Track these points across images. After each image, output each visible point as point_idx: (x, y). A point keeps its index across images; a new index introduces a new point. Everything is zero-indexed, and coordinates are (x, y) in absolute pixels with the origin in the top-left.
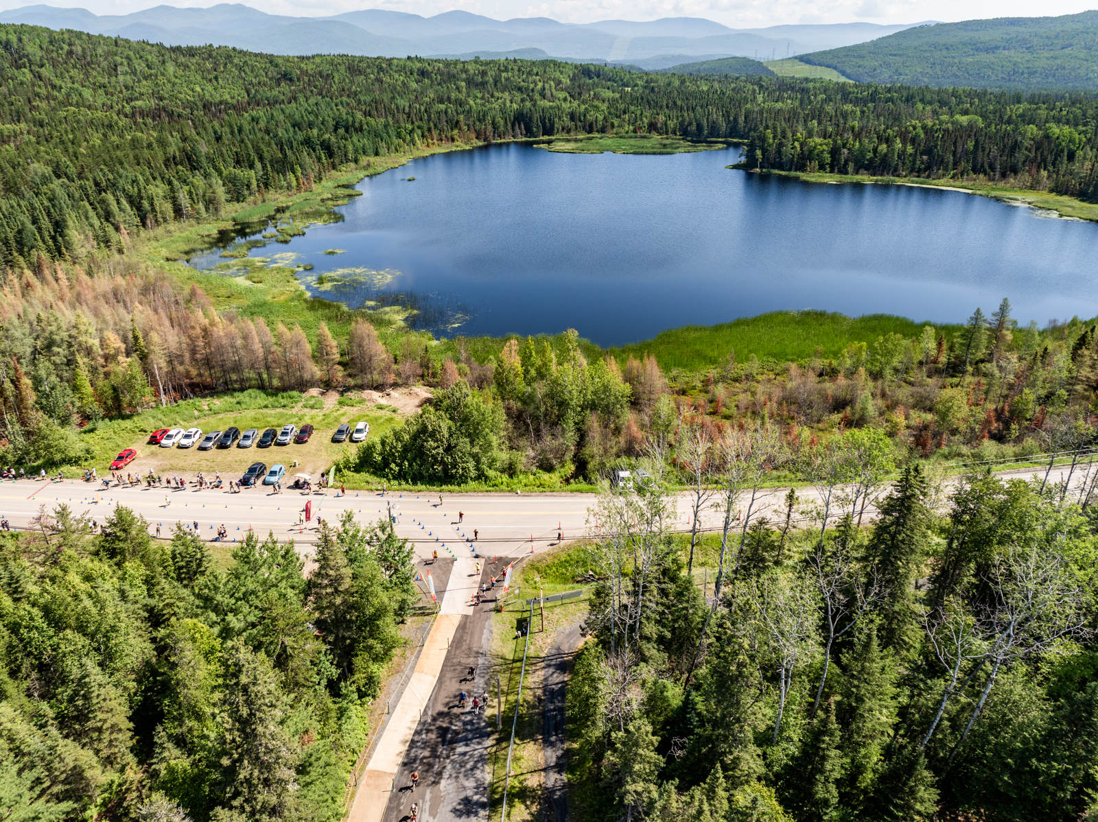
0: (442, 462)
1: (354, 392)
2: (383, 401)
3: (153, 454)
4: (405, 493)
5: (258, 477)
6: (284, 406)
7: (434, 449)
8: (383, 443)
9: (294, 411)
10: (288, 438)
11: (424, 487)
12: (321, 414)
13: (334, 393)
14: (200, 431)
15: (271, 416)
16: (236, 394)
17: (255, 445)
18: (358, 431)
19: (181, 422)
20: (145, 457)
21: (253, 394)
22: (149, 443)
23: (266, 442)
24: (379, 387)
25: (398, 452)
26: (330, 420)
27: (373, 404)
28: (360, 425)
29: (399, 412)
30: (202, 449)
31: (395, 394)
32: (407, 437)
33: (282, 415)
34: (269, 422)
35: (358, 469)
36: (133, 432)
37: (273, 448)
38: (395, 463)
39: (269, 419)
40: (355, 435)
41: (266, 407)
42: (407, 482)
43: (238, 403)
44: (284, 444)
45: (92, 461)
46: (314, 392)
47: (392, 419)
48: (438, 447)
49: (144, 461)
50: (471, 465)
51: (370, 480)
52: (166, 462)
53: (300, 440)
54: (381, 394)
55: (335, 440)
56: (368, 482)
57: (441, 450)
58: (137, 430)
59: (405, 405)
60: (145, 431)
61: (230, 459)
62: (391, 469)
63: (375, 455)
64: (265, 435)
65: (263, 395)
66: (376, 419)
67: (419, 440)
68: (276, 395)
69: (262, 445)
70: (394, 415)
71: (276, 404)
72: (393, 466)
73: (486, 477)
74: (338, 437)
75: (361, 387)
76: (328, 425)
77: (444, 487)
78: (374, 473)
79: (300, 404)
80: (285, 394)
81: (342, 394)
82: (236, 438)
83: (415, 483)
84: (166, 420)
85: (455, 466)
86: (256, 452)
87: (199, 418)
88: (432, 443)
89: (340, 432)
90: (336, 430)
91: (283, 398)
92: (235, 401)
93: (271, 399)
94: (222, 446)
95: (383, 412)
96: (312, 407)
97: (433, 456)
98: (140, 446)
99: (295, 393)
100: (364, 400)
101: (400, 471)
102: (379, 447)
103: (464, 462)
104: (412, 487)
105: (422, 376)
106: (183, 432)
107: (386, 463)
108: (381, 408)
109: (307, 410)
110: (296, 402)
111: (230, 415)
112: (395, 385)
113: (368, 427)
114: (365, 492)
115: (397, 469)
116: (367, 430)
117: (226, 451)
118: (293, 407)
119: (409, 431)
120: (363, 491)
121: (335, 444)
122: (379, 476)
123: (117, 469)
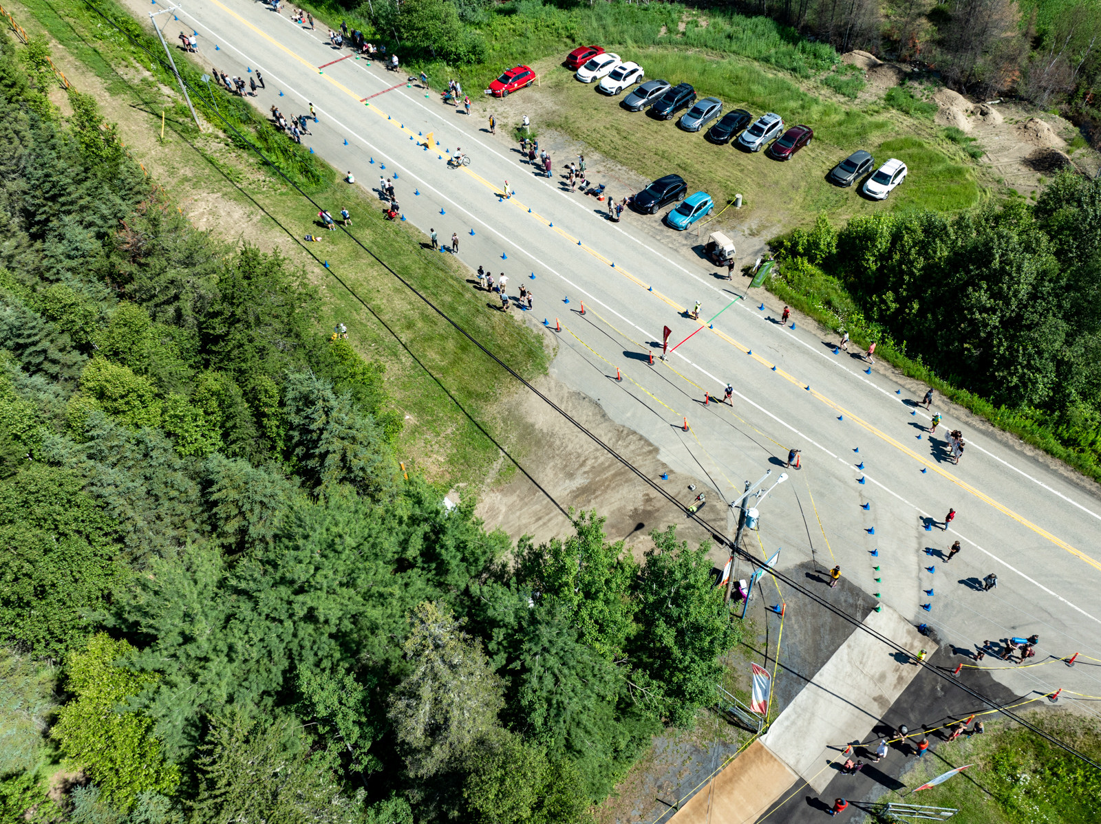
0: (986, 344)
1: (926, 84)
2: (966, 124)
3: (558, 87)
5: (661, 204)
6: (794, 70)
7: (983, 309)
8: (896, 237)
9: (803, 87)
10: (758, 141)
11: (924, 370)
12: (844, 108)
13: (891, 73)
14: (641, 72)
15: (760, 80)
16: (738, 18)
17: (704, 131)
18: (883, 178)
19: (629, 42)
20: (542, 90)
21: (760, 28)
22: (564, 65)
23: (722, 134)
24: (974, 89)
25: (911, 274)
26: (851, 129)
27: (944, 123)
28: (889, 168)
29: (983, 160)
30: (626, 106)
31: (997, 115)
32: (942, 252)
33: (781, 87)
34: (750, 91)
35: (829, 266)
36: (559, 35)
37: (728, 148)
38: (896, 292)
39: (754, 87)
40: (872, 185)
41: (767, 60)
42: (898, 344)
43: (729, 37)
44: (747, 150)
45: (475, 67)
46: (860, 58)
47: (959, 172)
48: (993, 310)
49: (537, 96)
50: (1043, 380)
51: (836, 301)
52: (563, 110)
53: (776, 152)
54: (971, 106)
55: (832, 178)
56: (828, 303)
57: (995, 320)
58: (564, 33)
59: (1003, 149)
60: (574, 41)
61: (651, 143)
62: (883, 302)
63: (868, 256)
64: (727, 120)
65: (775, 35)
66: (933, 159)
68: (794, 40)
69: (714, 136)
70: (969, 165)
71: (785, 61)
72: (890, 295)
74: (841, 173)
75: (940, 77)
76: (842, 139)
77: (964, 393)
78: (850, 288)
79: (824, 75)
80: (809, 46)
81: (904, 78)
82: (685, 105)
83: (911, 355)
84: (612, 29)
85: (1008, 363)
86: (697, 145)
87: (659, 43)
88: (984, 298)
89: (848, 165)
90: (844, 155)
91: (803, 51)
92: (728, 28)
93: (784, 47)
94: (655, 113)
95: (953, 148)
96: (838, 89)
98: (545, 69)
99: (826, 49)
100: (934, 108)
101: (899, 311)
102: (883, 244)
103: (1029, 367)
104: (901, 359)
105: (1071, 97)
106: (618, 63)
107: (879, 283)
108: (954, 136)
109: (826, 91)
110: (818, 68)
111: (706, 55)
112: (1010, 97)
113: (905, 173)
114: (810, 324)
115: (894, 306)
116: (899, 179)
117: (655, 124)
118: (807, 77)
119: (955, 242)
120: (809, 320)
121: (827, 186)
122: (856, 300)
123: (494, 95)
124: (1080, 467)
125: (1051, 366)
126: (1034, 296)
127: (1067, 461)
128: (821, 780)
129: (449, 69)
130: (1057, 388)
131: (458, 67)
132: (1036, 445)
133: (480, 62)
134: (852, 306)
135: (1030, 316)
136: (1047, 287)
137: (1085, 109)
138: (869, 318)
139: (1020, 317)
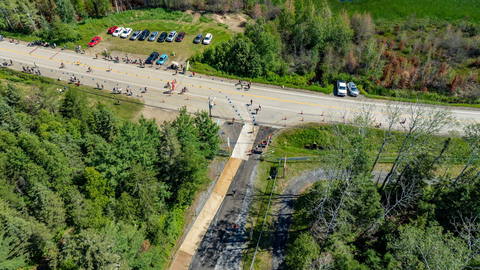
0: (245, 65)
1: (208, 14)
2: (222, 21)
3: (109, 40)
4: (225, 79)
5: (154, 60)
6: (173, 19)
7: (242, 58)
8: (217, 50)
9: (177, 23)
10: (172, 38)
11: (234, 77)
12: (190, 25)
13: (198, 14)
14: (132, 30)
15: (166, 24)
16: (152, 10)
17: (156, 40)
18: (207, 39)
19: (124, 23)
20: (104, 42)
21: (159, 11)
22: (108, 33)
23: (162, 39)
24: (220, 13)
25: (223, 56)
26: (194, 30)
27: (216, 22)
28: (208, 35)
29: (229, 28)
30: (131, 39)
31: (228, 17)
32: (228, 49)
33: (171, 24)
34: (164, 28)
35: (203, 62)
36: (102, 26)
37: (165, 43)
38: (221, 61)
39: (165, 26)
40: (205, 41)
41: (165, 18)
42: (226, 73)
43: (152, 15)
44: (170, 42)
45: (80, 41)
46: (189, 12)
47: (225, 32)
48: (244, 57)
49: (104, 43)
50: (260, 69)
51: (208, 69)
52: (114, 45)
53: (177, 40)
54: (221, 17)
55: (195, 42)
56: (207, 70)
57: (245, 59)
58: (103, 25)
59: (233, 25)
60: (107, 27)
61: (143, 47)
62: (219, 65)
63: (212, 56)
64: (162, 35)
65: (164, 12)
66: (217, 31)
67: (234, 52)
68: (170, 12)
69: (159, 40)
70: (226, 30)
71: (170, 17)
72: (220, 63)
73: (268, 76)
74: (196, 40)
75: (211, 12)
76: (193, 33)
77: (245, 78)
78: (211, 65)
79: (181, 19)
80: (174, 12)
81: (202, 14)
82: (148, 35)
83: (230, 74)
84: (117, 21)
85: (251, 68)
86: (156, 44)
87: (133, 21)
88: (241, 55)
89: (198, 38)
90: (195, 36)
91: (173, 14)
92: (150, 13)
93: (168, 14)
94: (141, 39)
95: (221, 28)
96: (186, 21)
97: (240, 61)
98: (103, 35)
99: (179, 12)
100: (213, 20)
101: (224, 66)
102: (214, 52)
103: (256, 67)
104: (228, 76)
105: (244, 8)
106: (124, 29)
107: (217, 61)
108: (220, 25)
109: (184, 22)
110: (179, 17)
111: (148, 21)
112: (229, 12)
113: (212, 36)
114: (205, 76)
115: (222, 65)
116: (211, 38)
117: (142, 42)
118: (177, 20)
119: (230, 46)
120: (204, 75)
121: (194, 44)
122: (213, 67)
123: (91, 46)
124: (274, 84)
125: (260, 65)
126: (251, 52)
127: (271, 84)
128: (247, 158)
129: (72, 43)
130: (263, 70)
131: (75, 42)
132: (264, 83)
133: (81, 39)
134: (212, 69)
135: (252, 56)
136: (253, 48)
137: (248, 10)
138: (217, 70)
139: (250, 57)
